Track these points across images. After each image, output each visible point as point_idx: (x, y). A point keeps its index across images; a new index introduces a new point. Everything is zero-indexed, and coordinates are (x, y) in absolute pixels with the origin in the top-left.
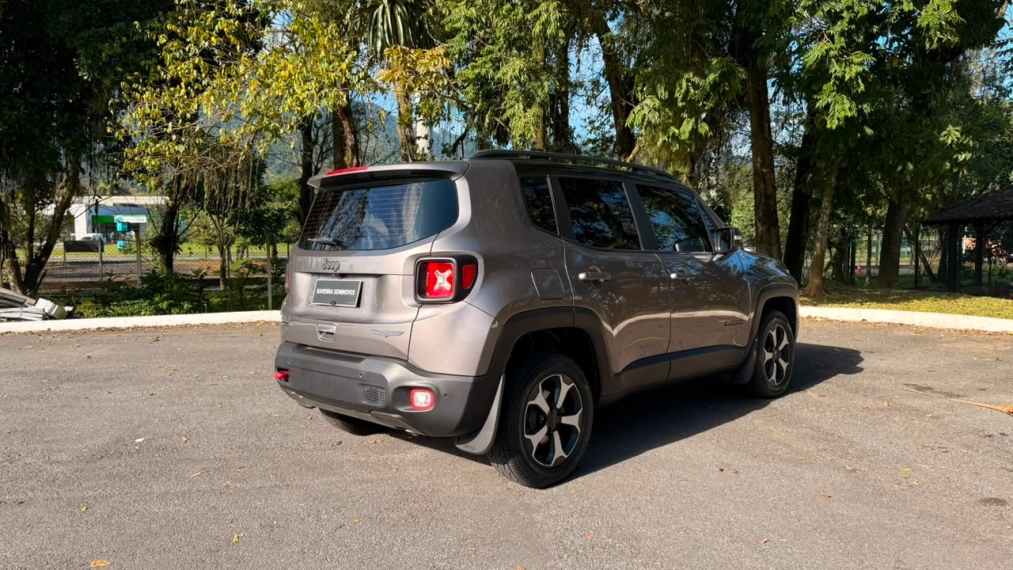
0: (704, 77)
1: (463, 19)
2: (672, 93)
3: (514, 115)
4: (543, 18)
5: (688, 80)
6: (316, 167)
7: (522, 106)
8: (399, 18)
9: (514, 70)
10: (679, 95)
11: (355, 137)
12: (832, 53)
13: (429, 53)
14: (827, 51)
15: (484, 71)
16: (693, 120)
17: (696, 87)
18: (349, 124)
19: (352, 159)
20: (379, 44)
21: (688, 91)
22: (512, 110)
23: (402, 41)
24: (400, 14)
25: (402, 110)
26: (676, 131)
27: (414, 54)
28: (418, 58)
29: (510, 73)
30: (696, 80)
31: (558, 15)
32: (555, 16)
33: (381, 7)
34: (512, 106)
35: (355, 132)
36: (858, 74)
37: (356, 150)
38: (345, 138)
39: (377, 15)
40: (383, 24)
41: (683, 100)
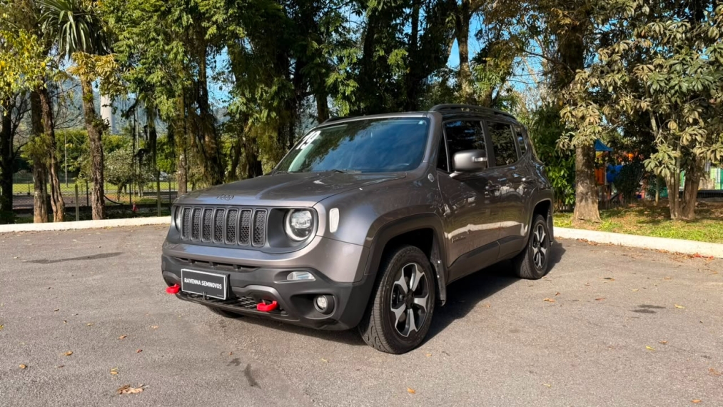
0: (271, 88)
1: (125, 46)
2: (253, 94)
3: (161, 102)
4: (175, 50)
5: (262, 88)
6: (14, 124)
7: (165, 97)
8: (82, 31)
9: (158, 77)
10: (257, 96)
11: (49, 106)
12: (339, 80)
13: (104, 58)
14: (337, 79)
15: (140, 76)
16: (267, 111)
17: (266, 93)
18: (45, 97)
19: (48, 121)
20: (68, 48)
21: (262, 95)
22: (160, 99)
23: (85, 47)
24: (82, 29)
25: (85, 91)
26: (258, 116)
27: (93, 58)
28: (96, 61)
29: (156, 78)
30: (266, 88)
31: (183, 49)
32: (181, 50)
33: (69, 23)
34: (159, 97)
35: (49, 103)
36: (352, 91)
37: (50, 114)
38: (41, 107)
39: (66, 28)
40: (70, 34)
41: (260, 99)
